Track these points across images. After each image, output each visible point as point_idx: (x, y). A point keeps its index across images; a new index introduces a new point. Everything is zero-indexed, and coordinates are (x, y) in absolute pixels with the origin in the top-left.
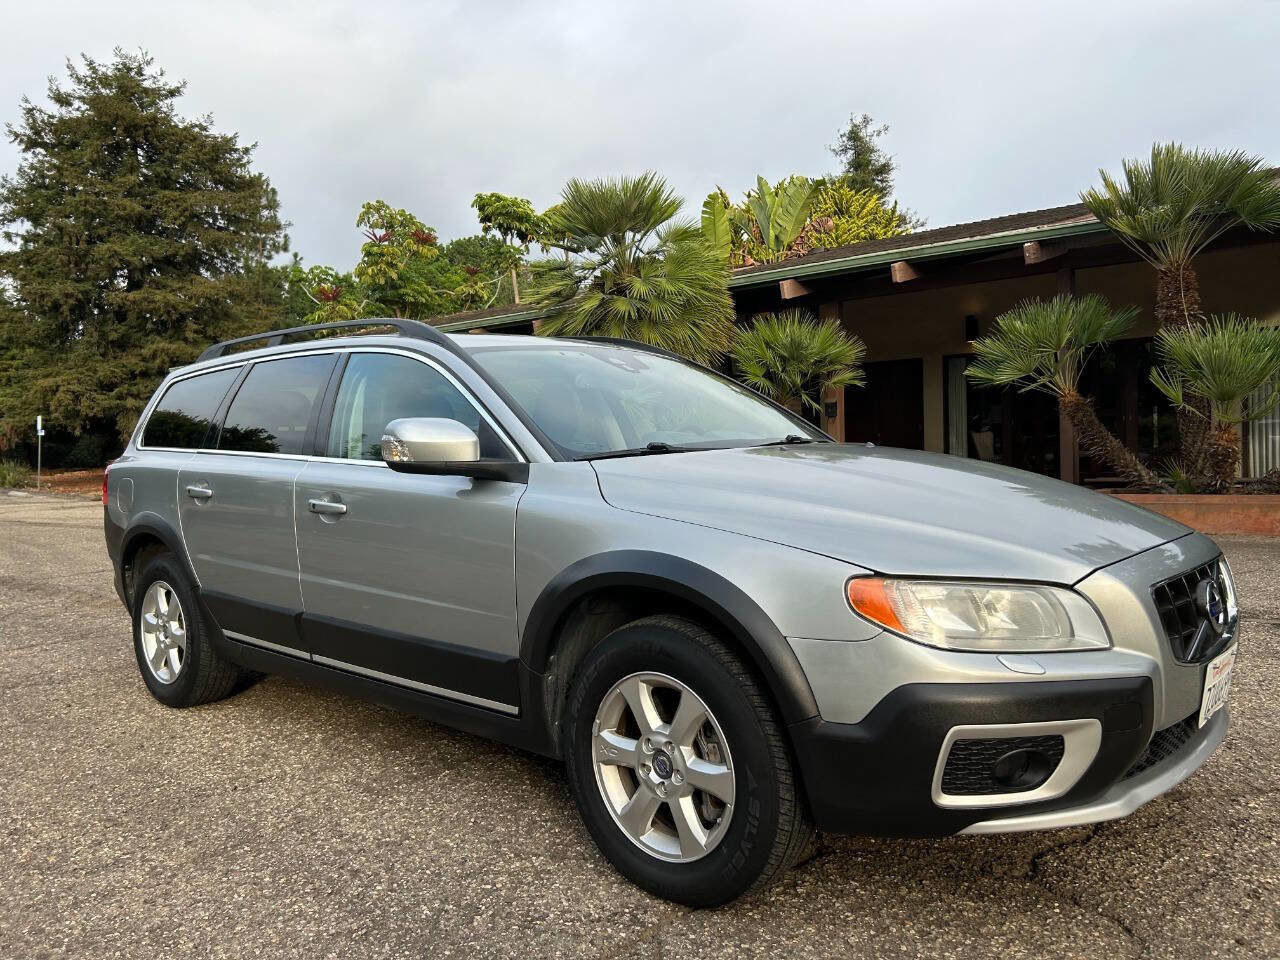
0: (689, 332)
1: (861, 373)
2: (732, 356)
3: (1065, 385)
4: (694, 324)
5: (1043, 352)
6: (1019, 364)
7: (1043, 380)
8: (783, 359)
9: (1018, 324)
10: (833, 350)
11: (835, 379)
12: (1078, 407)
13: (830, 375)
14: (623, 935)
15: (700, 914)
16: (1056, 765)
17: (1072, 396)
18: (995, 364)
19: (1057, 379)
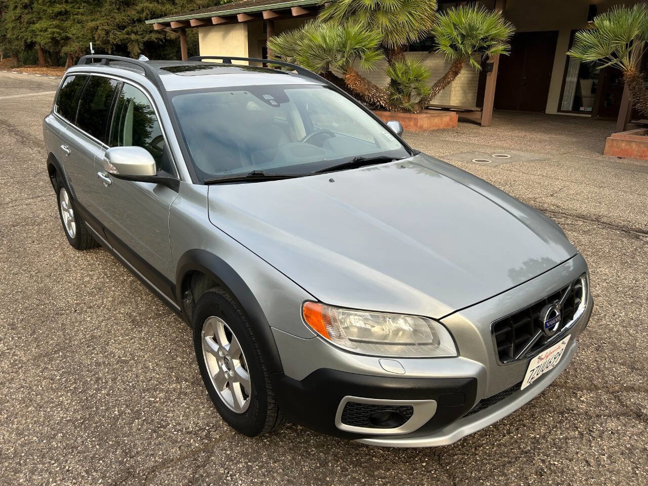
0: (407, 19)
1: (509, 46)
2: (432, 32)
3: (629, 65)
4: (410, 14)
5: (617, 43)
6: (601, 50)
7: (615, 61)
8: (463, 37)
9: (606, 23)
10: (494, 32)
11: (493, 50)
12: (634, 79)
13: (489, 47)
14: (197, 445)
15: (241, 437)
16: (408, 419)
17: (632, 71)
18: (586, 48)
19: (625, 61)
